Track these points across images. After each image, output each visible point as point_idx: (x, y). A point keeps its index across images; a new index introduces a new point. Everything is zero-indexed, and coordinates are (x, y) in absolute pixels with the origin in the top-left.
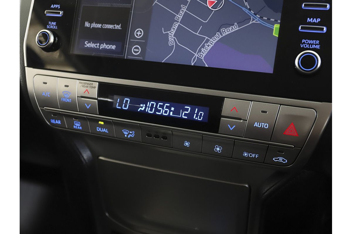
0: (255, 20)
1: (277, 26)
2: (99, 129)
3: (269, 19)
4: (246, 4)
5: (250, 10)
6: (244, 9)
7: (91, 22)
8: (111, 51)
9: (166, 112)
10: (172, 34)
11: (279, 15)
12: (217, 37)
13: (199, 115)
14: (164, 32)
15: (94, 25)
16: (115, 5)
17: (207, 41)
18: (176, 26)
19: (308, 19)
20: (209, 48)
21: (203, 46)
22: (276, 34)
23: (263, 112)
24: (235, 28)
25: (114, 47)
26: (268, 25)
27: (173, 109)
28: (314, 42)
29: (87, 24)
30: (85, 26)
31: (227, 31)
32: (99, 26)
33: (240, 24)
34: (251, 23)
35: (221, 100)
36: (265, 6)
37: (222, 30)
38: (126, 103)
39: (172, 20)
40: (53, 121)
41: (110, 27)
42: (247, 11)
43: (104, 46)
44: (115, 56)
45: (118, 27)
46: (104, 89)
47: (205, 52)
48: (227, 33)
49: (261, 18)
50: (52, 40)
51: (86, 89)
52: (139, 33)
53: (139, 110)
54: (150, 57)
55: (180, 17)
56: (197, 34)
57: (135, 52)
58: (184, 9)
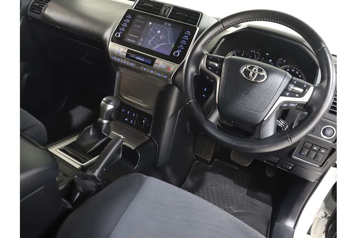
0: (170, 43)
1: (174, 45)
2: (124, 62)
3: (172, 43)
4: (169, 39)
7: (131, 34)
10: (150, 42)
11: (175, 43)
12: (160, 45)
13: (150, 62)
14: (148, 41)
15: (131, 35)
16: (138, 32)
17: (157, 45)
18: (151, 40)
22: (173, 47)
23: (164, 64)
24: (165, 44)
25: (135, 42)
26: (172, 45)
27: (144, 59)
28: (180, 51)
29: (130, 35)
31: (162, 44)
32: (133, 36)
34: (168, 43)
35: (156, 59)
36: (173, 40)
38: (133, 56)
39: (151, 38)
40: (112, 57)
41: (136, 36)
42: (168, 41)
43: (132, 41)
44: (134, 44)
45: (137, 37)
46: (129, 51)
47: (156, 47)
50: (119, 36)
51: (124, 50)
52: (142, 40)
53: (136, 58)
54: (143, 46)
56: (156, 43)
57: (140, 44)
58: (154, 37)
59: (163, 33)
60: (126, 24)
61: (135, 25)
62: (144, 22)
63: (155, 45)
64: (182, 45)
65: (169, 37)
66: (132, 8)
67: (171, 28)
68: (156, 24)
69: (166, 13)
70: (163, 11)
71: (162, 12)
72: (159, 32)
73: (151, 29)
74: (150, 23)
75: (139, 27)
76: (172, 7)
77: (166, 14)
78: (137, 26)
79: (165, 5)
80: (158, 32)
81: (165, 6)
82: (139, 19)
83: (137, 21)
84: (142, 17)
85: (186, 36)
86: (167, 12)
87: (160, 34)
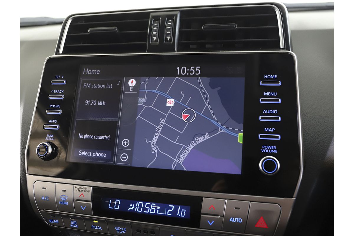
0: (223, 130)
1: (240, 135)
2: (93, 227)
3: (233, 129)
4: (214, 117)
5: (217, 122)
6: (212, 121)
7: (84, 134)
8: (102, 158)
9: (153, 211)
10: (154, 143)
11: (242, 125)
12: (192, 145)
13: (182, 213)
14: (147, 141)
15: (87, 136)
16: (104, 119)
17: (184, 148)
18: (157, 136)
19: (265, 129)
20: (186, 154)
21: (181, 153)
22: (240, 141)
23: (236, 208)
24: (207, 137)
25: (104, 155)
26: (233, 134)
27: (158, 208)
28: (272, 147)
29: (81, 136)
30: (79, 137)
31: (200, 140)
32: (91, 137)
33: (210, 133)
34: (219, 132)
35: (200, 199)
36: (229, 118)
37: (196, 139)
39: (154, 132)
40: (51, 221)
41: (101, 137)
42: (215, 123)
43: (96, 154)
44: (105, 162)
45: (108, 138)
47: (183, 158)
48: (200, 141)
49: (227, 128)
51: (81, 193)
52: (126, 143)
53: (129, 210)
54: (137, 163)
55: (160, 128)
56: (175, 143)
57: (123, 159)
58: (163, 122)
59: (184, 102)
60: (59, 106)
61: (87, 102)
62: (110, 86)
63: (175, 151)
64: (270, 125)
65: (212, 112)
66: (57, 53)
67: (207, 80)
68: (152, 78)
69: (169, 38)
70: (155, 35)
71: (155, 38)
72: (170, 102)
73: (142, 101)
74: (132, 83)
75: (100, 103)
76: (176, 15)
77: (166, 39)
78: (94, 102)
79: (152, 14)
80: (168, 105)
81: (156, 18)
82: (93, 79)
83: (88, 86)
84: (98, 72)
85: (268, 94)
86: (169, 35)
87: (177, 108)
